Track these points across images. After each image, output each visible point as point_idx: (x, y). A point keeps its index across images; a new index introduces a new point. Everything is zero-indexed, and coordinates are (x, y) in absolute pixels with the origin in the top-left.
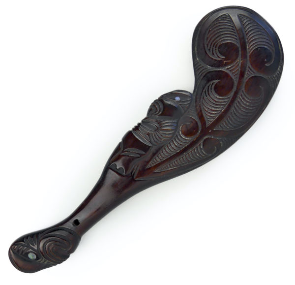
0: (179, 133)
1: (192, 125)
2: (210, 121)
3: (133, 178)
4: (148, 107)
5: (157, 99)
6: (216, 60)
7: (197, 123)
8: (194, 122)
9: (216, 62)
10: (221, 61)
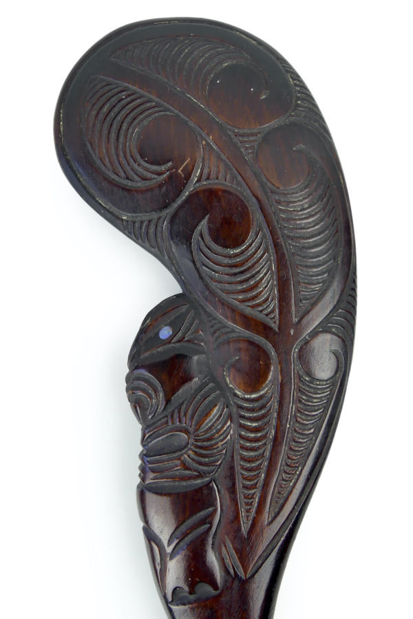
0: (235, 395)
1: (244, 356)
2: (272, 311)
3: (240, 579)
4: (127, 405)
5: (127, 370)
6: (160, 186)
7: (251, 343)
8: (243, 345)
9: (164, 189)
10: (170, 177)
